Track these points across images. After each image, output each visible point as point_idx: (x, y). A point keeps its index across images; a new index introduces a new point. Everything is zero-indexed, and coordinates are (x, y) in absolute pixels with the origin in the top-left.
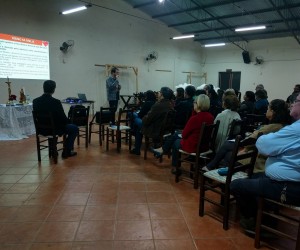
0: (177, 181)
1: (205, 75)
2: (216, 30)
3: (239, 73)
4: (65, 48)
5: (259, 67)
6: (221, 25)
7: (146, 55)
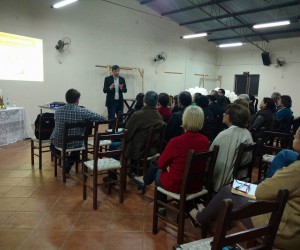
0: (155, 231)
1: (220, 78)
2: (233, 28)
3: (258, 76)
4: (60, 46)
5: (280, 69)
6: (237, 23)
7: (155, 56)
